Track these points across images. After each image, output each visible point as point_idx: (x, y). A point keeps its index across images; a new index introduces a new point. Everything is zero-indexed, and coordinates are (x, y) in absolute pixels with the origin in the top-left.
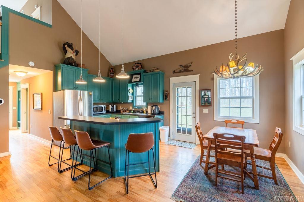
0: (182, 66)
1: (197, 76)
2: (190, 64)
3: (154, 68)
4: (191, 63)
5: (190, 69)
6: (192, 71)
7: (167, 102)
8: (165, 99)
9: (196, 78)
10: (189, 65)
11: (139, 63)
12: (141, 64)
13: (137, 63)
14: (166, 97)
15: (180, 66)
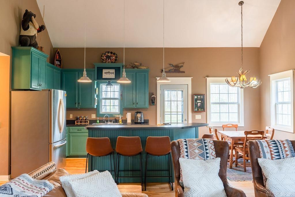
0: (172, 65)
1: (190, 79)
2: (182, 65)
3: (136, 62)
4: (183, 63)
5: (182, 69)
6: (184, 72)
7: (153, 107)
8: (151, 103)
9: (188, 81)
10: (180, 65)
11: (111, 53)
12: (114, 54)
13: (108, 52)
14: (153, 101)
15: (170, 64)
